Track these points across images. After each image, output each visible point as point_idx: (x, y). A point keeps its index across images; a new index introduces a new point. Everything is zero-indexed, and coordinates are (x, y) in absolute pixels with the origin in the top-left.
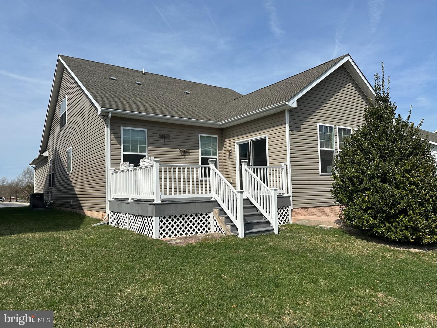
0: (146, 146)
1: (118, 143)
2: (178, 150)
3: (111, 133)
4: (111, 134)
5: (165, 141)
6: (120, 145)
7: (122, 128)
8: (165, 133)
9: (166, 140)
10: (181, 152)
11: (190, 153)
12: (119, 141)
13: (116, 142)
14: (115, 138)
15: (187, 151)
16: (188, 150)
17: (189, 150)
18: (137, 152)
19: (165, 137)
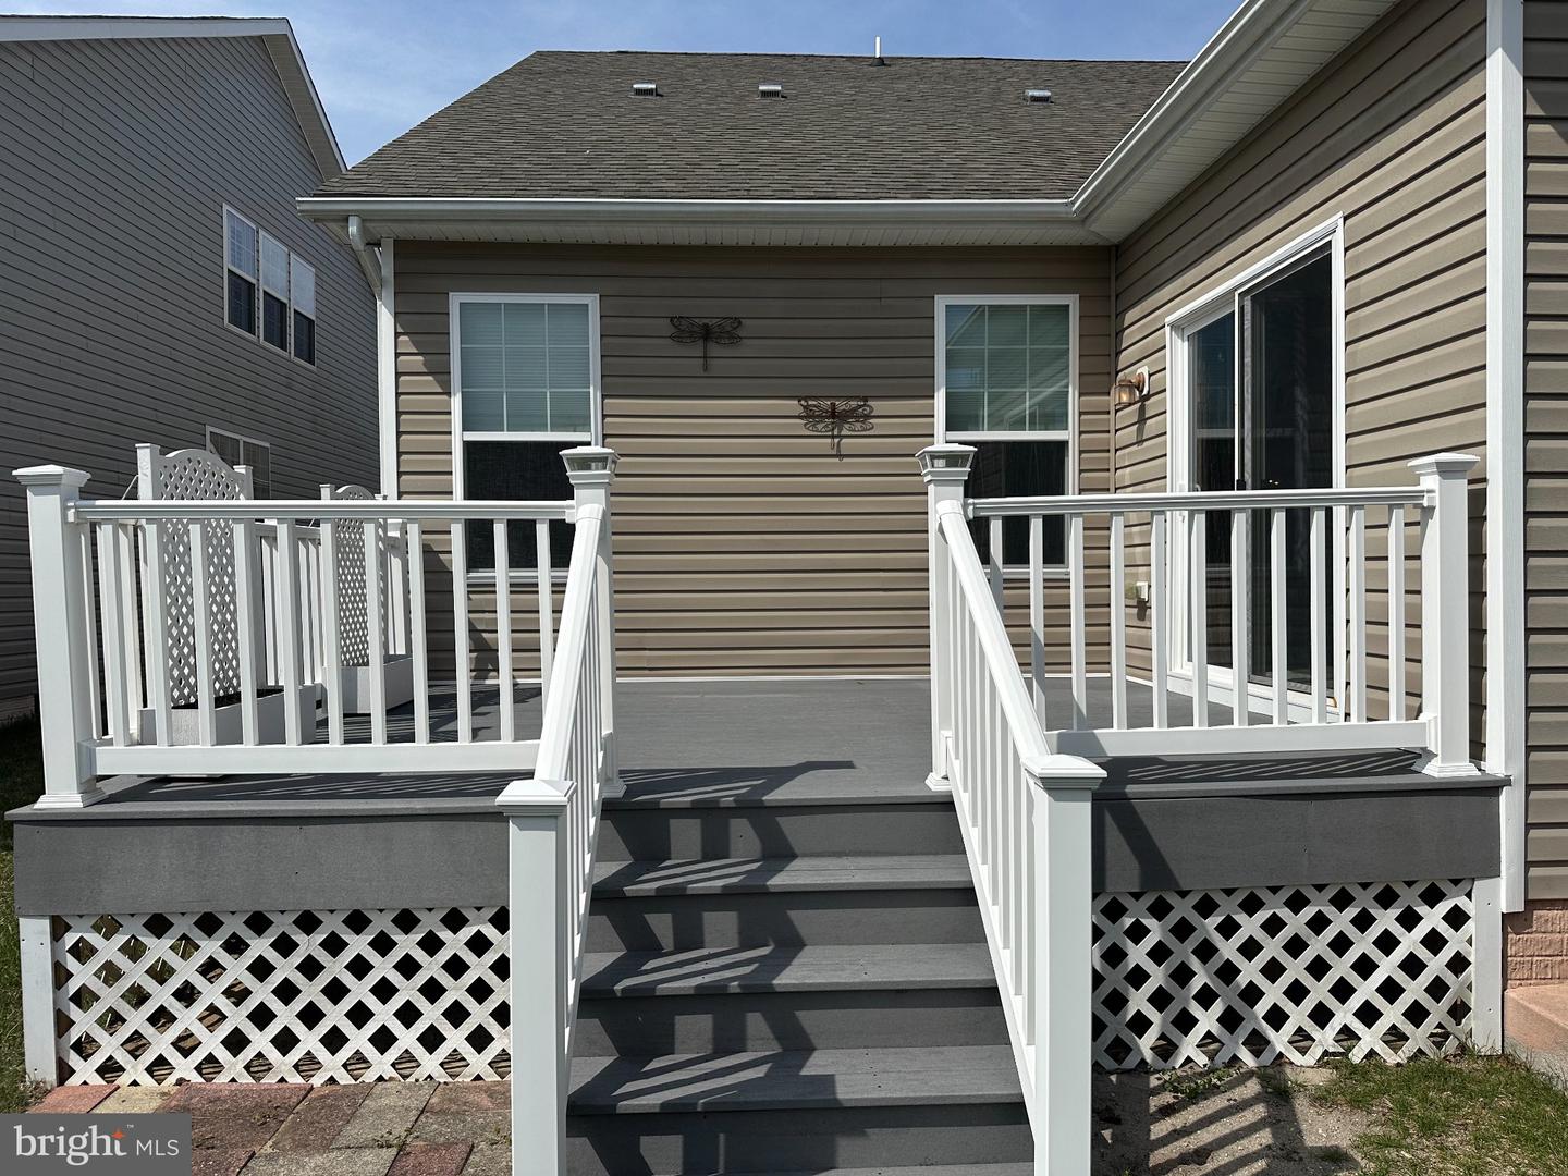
0: (594, 394)
1: (441, 387)
2: (793, 406)
3: (397, 335)
4: (401, 338)
5: (705, 357)
6: (449, 394)
7: (456, 300)
8: (709, 309)
9: (715, 350)
10: (809, 415)
11: (868, 417)
12: (441, 373)
13: (431, 378)
14: (421, 358)
15: (854, 410)
16: (854, 403)
17: (865, 399)
18: (542, 427)
19: (707, 334)
